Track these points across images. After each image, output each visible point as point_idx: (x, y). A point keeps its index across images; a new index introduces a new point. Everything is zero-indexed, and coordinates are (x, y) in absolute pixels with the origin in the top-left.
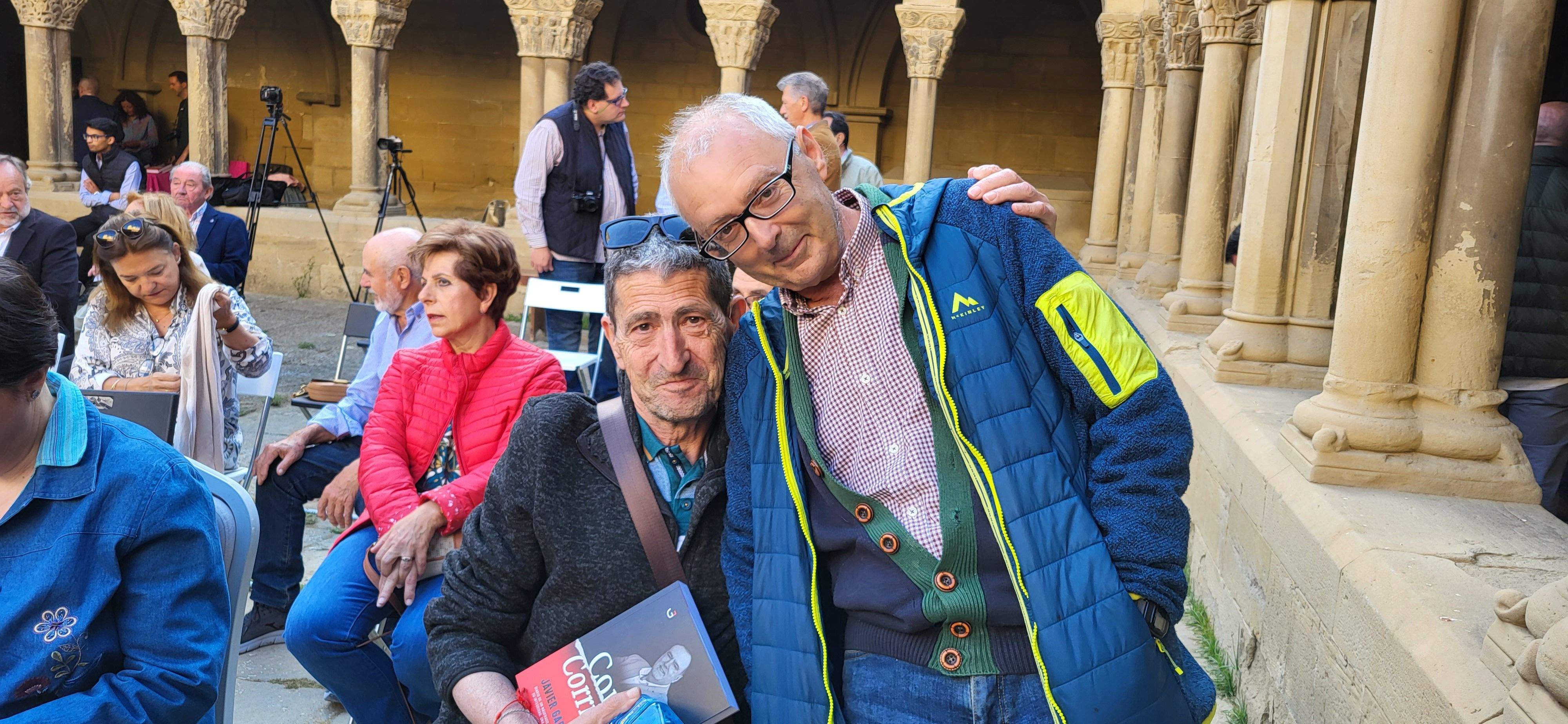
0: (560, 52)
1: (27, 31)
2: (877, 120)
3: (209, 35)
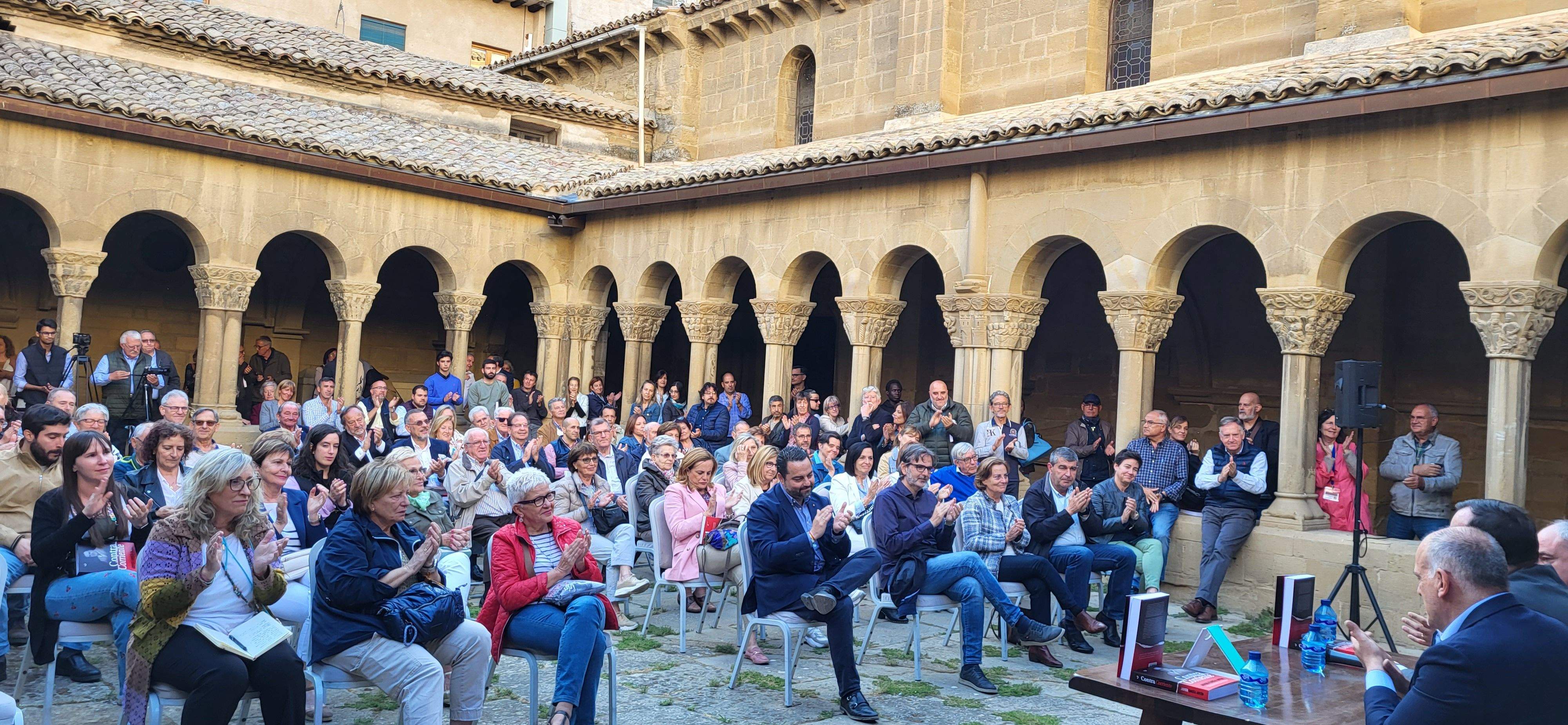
0: (239, 308)
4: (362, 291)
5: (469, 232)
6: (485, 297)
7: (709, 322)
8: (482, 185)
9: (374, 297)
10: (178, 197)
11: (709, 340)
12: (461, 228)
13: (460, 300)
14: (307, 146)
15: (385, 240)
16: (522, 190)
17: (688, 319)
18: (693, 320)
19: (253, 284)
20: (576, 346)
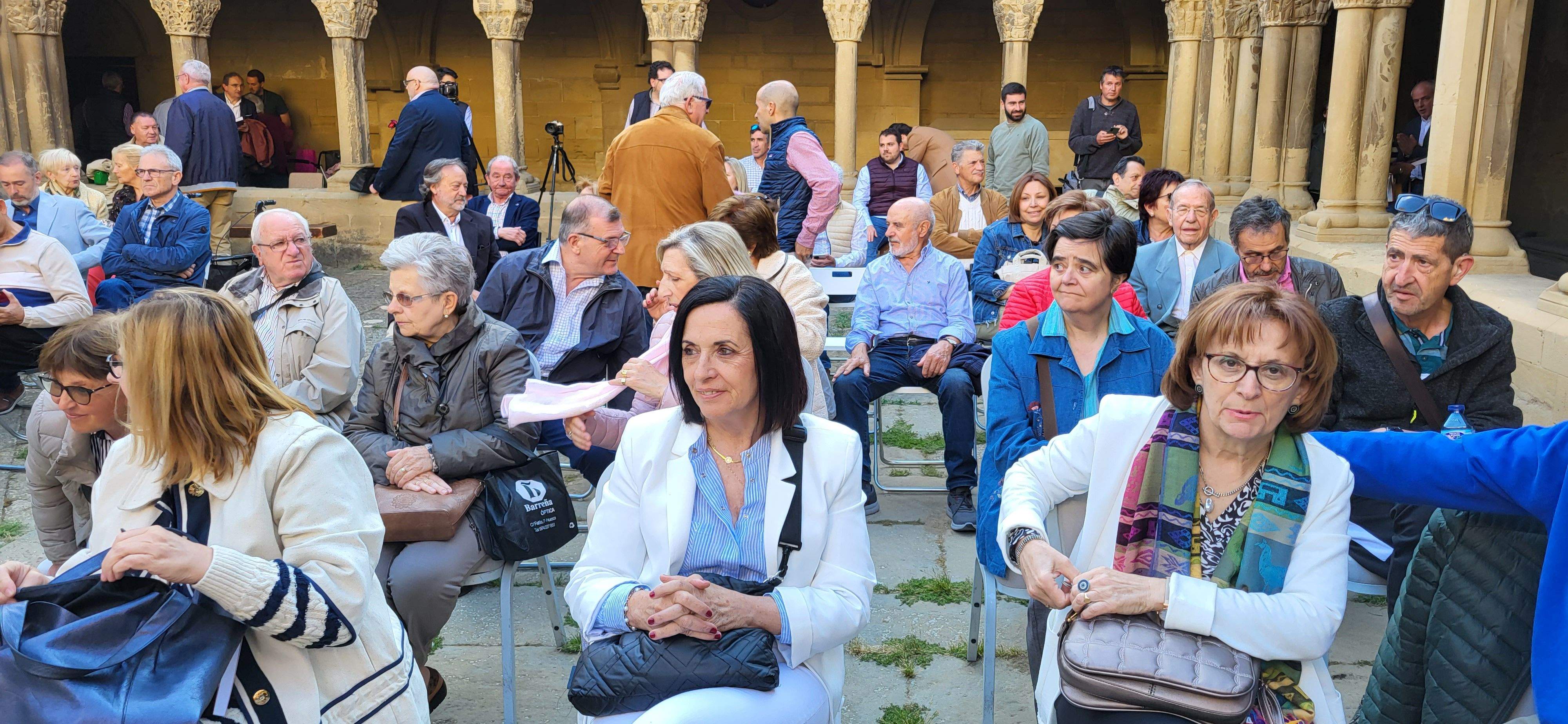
0: (689, 35)
1: (173, 40)
2: (920, 77)
3: (353, 36)
20: (1221, 51)
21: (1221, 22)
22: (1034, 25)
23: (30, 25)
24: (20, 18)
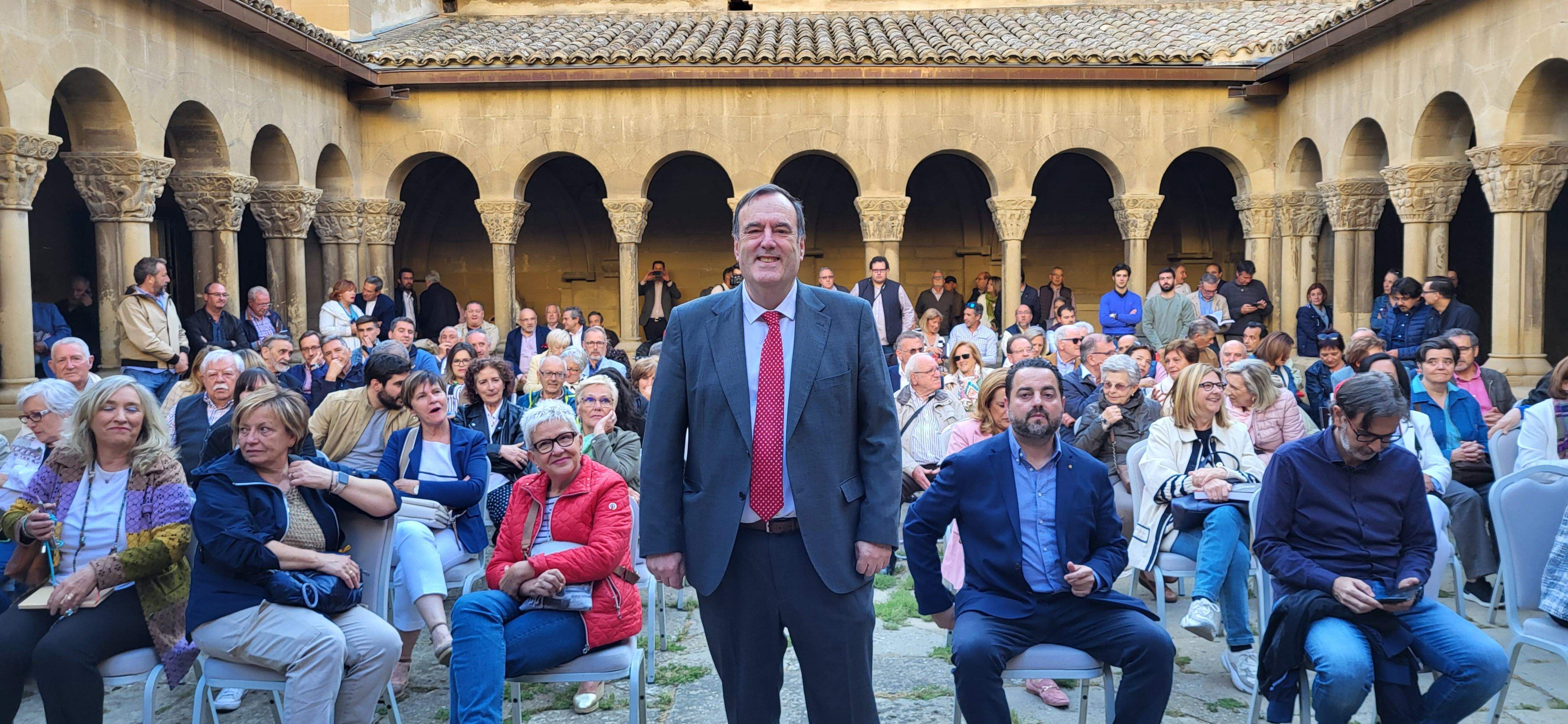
0: (895, 237)
1: (495, 247)
3: (633, 241)
4: (1015, 207)
5: (1137, 122)
6: (1162, 197)
7: (1427, 192)
8: (1145, 64)
9: (1029, 212)
10: (828, 134)
11: (1431, 217)
12: (1126, 119)
13: (1131, 203)
14: (941, 58)
15: (1037, 147)
16: (1199, 60)
17: (1396, 192)
18: (1402, 191)
19: (904, 212)
20: (1288, 245)
21: (1288, 225)
22: (1151, 228)
23: (383, 238)
24: (375, 232)
